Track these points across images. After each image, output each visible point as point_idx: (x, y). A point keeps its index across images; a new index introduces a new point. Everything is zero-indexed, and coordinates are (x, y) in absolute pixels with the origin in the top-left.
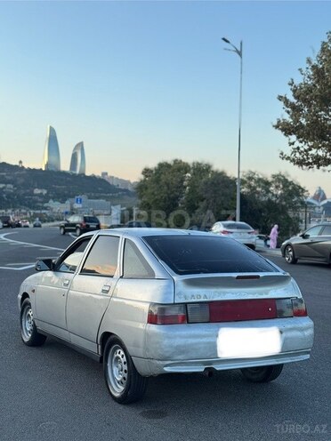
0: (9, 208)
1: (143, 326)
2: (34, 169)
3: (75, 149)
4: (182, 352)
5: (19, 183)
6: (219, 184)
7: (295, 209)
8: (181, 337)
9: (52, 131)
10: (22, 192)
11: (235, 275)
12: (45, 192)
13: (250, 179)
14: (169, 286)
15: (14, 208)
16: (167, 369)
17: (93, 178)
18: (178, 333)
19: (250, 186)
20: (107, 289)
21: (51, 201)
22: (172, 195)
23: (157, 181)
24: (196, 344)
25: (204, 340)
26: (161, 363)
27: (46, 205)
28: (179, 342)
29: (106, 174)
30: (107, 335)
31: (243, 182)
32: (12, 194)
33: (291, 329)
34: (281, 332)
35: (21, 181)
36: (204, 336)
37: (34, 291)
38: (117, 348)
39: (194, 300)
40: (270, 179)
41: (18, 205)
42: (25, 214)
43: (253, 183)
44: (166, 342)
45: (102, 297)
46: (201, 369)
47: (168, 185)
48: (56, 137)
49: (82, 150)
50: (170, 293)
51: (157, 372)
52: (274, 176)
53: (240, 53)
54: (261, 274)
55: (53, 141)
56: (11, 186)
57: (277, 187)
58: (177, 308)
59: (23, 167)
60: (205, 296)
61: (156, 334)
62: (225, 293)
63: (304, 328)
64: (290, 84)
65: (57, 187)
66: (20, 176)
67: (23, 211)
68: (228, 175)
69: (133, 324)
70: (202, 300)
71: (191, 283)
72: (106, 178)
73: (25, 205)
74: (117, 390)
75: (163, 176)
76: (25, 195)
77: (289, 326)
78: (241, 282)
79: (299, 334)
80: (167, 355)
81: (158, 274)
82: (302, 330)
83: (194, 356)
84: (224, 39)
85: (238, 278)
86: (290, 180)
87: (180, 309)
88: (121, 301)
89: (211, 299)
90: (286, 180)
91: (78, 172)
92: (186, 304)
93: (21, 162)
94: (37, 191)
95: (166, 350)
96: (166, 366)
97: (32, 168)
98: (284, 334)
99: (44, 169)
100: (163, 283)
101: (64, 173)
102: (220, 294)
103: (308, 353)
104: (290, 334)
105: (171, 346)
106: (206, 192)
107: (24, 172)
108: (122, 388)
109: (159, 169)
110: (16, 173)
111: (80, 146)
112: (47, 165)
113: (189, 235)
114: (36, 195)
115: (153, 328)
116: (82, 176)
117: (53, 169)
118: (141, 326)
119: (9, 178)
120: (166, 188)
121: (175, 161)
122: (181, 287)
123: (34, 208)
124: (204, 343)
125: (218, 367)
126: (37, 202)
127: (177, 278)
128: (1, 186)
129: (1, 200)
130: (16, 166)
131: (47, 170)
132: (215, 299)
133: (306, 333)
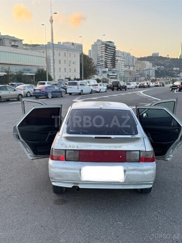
0: (161, 77)
2: (174, 59)
4: (59, 176)
5: (167, 65)
10: (168, 69)
12: (178, 69)
15: (164, 77)
24: (67, 173)
25: (72, 171)
27: (178, 75)
32: (163, 70)
33: (133, 170)
34: (125, 171)
39: (70, 149)
41: (166, 76)
42: (168, 79)
46: (70, 186)
50: (59, 143)
54: (112, 136)
56: (163, 67)
59: (169, 58)
60: (77, 147)
62: (90, 146)
67: (168, 78)
70: (75, 149)
73: (169, 75)
77: (131, 168)
79: (139, 173)
80: (52, 176)
82: (142, 170)
83: (66, 179)
85: (96, 138)
89: (80, 149)
92: (65, 150)
93: (168, 56)
94: (175, 69)
96: (53, 182)
98: (127, 173)
100: (59, 137)
102: (87, 146)
103: (151, 184)
104: (131, 173)
105: (53, 172)
107: (169, 60)
110: (166, 61)
112: (180, 56)
114: (174, 70)
119: (162, 63)
122: (64, 141)
123: (173, 77)
124: (72, 173)
125: (81, 186)
126: (174, 74)
128: (159, 67)
129: (158, 74)
130: (166, 57)
131: (180, 59)
132: (83, 149)
133: (146, 173)
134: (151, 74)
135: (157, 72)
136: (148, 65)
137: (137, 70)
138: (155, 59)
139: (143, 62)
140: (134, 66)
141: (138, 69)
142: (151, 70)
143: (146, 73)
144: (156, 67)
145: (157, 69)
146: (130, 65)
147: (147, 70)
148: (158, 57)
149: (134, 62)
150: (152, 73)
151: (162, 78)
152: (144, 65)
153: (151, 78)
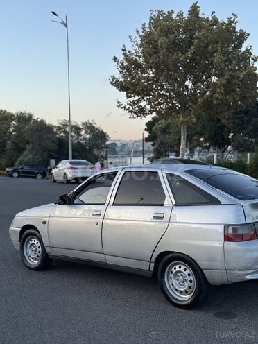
1: (220, 243)
6: (42, 130)
7: (101, 149)
13: (65, 125)
14: (238, 210)
16: (248, 277)
19: (65, 132)
26: (243, 272)
31: (59, 128)
39: (257, 220)
40: (81, 126)
43: (67, 129)
44: (248, 255)
52: (83, 124)
53: (66, 25)
57: (86, 132)
64: (123, 50)
68: (47, 123)
80: (249, 265)
81: (223, 201)
84: (53, 13)
86: (96, 126)
90: (93, 127)
92: (254, 223)
95: (248, 261)
96: (247, 275)
105: (252, 259)
106: (32, 137)
122: (249, 210)
127: (243, 203)
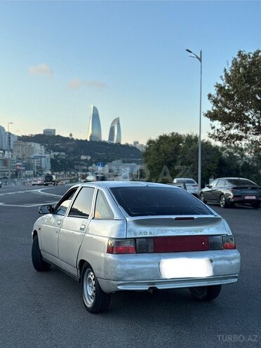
0: (62, 171)
1: (104, 255)
2: (81, 140)
3: (113, 123)
4: (131, 275)
5: (70, 151)
8: (130, 263)
9: (95, 109)
10: (73, 158)
11: (174, 217)
12: (89, 158)
14: (122, 225)
15: (66, 170)
16: (120, 287)
17: (127, 146)
18: (127, 260)
20: (83, 227)
21: (94, 165)
22: (168, 160)
23: (158, 149)
24: (142, 269)
25: (148, 266)
26: (116, 283)
27: (90, 168)
28: (128, 267)
29: (138, 143)
30: (82, 262)
32: (64, 159)
33: (220, 259)
34: (211, 261)
35: (72, 149)
36: (149, 263)
37: (40, 229)
38: (89, 271)
39: (141, 236)
41: (69, 169)
42: (74, 175)
44: (119, 267)
45: (80, 233)
46: (146, 288)
47: (165, 152)
48: (98, 115)
49: (119, 124)
50: (124, 230)
51: (113, 289)
53: (200, 60)
54: (195, 217)
55: (96, 117)
56: (64, 154)
58: (129, 241)
59: (73, 139)
60: (151, 233)
61: (111, 261)
62: (166, 231)
63: (232, 258)
65: (99, 154)
66: (70, 145)
67: (73, 173)
69: (98, 254)
70: (148, 235)
71: (139, 223)
72: (137, 146)
74: (90, 303)
75: (161, 145)
76: (74, 160)
77: (218, 257)
78: (179, 222)
79: (227, 262)
80: (120, 276)
81: (116, 216)
82: (229, 259)
83: (140, 278)
84: (188, 50)
85: (176, 219)
87: (131, 243)
88: (91, 236)
89: (155, 235)
91: (115, 142)
92: (135, 239)
93: (71, 135)
94: (83, 157)
95: (119, 273)
96: (119, 285)
97: (79, 139)
98: (214, 263)
99: (88, 140)
100: (119, 223)
101: (104, 143)
102: (163, 231)
103: (236, 277)
104: (219, 263)
105: (122, 270)
107: (74, 143)
108: (92, 301)
109: (160, 141)
110: (68, 143)
111: (117, 121)
112: (91, 137)
113: (147, 187)
114: (83, 160)
115: (110, 256)
116: (119, 145)
117: (96, 140)
118: (103, 255)
119: (62, 147)
120: (163, 154)
121: (173, 134)
122: (132, 226)
123: (81, 171)
124: (149, 268)
125: (160, 287)
127: (129, 219)
128: (56, 154)
129: (56, 165)
130: (68, 138)
131: (91, 141)
132: (158, 235)
133: (233, 262)
134: (43, 166)
135: (53, 162)
136: (38, 149)
137: (18, 158)
138: (48, 139)
139: (29, 144)
140: (11, 150)
141: (20, 156)
142: (43, 159)
143: (35, 163)
144: (52, 154)
145: (53, 157)
146: (4, 148)
147: (36, 157)
148: (54, 135)
149: (12, 143)
150: (46, 164)
151: (62, 173)
152: (32, 150)
153: (45, 173)
